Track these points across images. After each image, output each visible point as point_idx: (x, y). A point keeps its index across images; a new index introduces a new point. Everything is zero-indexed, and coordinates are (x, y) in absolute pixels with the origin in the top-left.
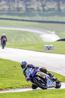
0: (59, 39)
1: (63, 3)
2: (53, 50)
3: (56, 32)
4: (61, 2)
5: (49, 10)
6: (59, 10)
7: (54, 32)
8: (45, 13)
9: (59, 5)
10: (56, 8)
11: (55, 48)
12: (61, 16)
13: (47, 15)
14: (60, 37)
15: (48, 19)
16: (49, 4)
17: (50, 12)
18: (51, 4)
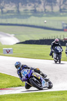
0: (18, 41)
1: (22, 5)
2: (12, 53)
3: (15, 34)
4: (20, 4)
5: (8, 12)
6: (19, 12)
7: (13, 35)
8: (4, 15)
9: (18, 7)
10: (15, 10)
11: (14, 51)
12: (21, 18)
13: (6, 18)
14: (19, 39)
15: (7, 21)
16: (8, 6)
17: (8, 14)
18: (10, 6)
